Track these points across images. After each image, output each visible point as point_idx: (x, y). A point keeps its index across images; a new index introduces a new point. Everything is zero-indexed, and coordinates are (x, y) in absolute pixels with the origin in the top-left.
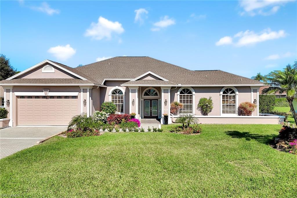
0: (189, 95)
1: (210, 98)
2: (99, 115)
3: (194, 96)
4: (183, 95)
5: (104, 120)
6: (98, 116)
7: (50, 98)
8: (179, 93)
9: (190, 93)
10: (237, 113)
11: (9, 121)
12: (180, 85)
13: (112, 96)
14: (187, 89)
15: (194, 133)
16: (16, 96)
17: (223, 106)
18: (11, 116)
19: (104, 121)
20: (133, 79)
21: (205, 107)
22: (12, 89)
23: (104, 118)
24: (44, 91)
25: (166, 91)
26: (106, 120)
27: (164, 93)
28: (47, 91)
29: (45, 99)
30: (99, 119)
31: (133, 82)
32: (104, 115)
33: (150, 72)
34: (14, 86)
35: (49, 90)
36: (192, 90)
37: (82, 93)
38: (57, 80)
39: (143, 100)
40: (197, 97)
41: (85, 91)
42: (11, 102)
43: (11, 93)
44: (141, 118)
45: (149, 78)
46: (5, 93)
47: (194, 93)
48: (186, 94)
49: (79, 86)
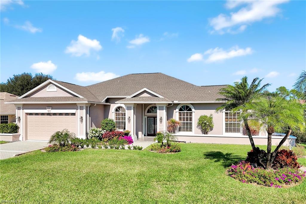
0: (189, 112)
1: (211, 115)
2: (94, 132)
3: (193, 113)
4: (182, 112)
5: (98, 136)
6: (92, 133)
7: (53, 115)
8: (177, 110)
9: (190, 110)
10: (241, 132)
11: (20, 136)
12: (176, 102)
13: (116, 113)
14: (186, 106)
15: (170, 152)
16: (25, 113)
17: (226, 124)
18: (21, 131)
19: (98, 138)
20: (129, 96)
21: (204, 125)
22: (23, 107)
23: (98, 135)
24: (48, 108)
25: (161, 108)
26: (101, 137)
27: (159, 110)
28: (50, 108)
29: (49, 116)
30: (93, 136)
31: (129, 100)
32: (98, 132)
33: (145, 89)
34: (24, 104)
35: (51, 108)
36: (191, 106)
37: (79, 110)
38: (58, 98)
39: (146, 117)
40: (197, 114)
41: (81, 108)
42: (21, 118)
43: (21, 110)
44: (143, 135)
45: (145, 95)
46: (17, 110)
47: (193, 110)
48: (185, 112)
49: (76, 104)
